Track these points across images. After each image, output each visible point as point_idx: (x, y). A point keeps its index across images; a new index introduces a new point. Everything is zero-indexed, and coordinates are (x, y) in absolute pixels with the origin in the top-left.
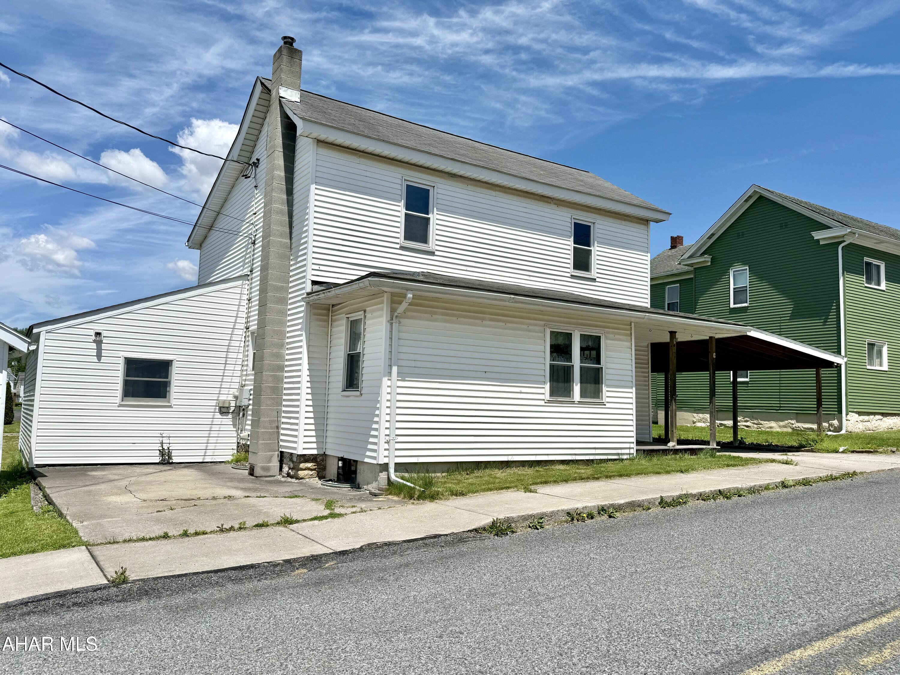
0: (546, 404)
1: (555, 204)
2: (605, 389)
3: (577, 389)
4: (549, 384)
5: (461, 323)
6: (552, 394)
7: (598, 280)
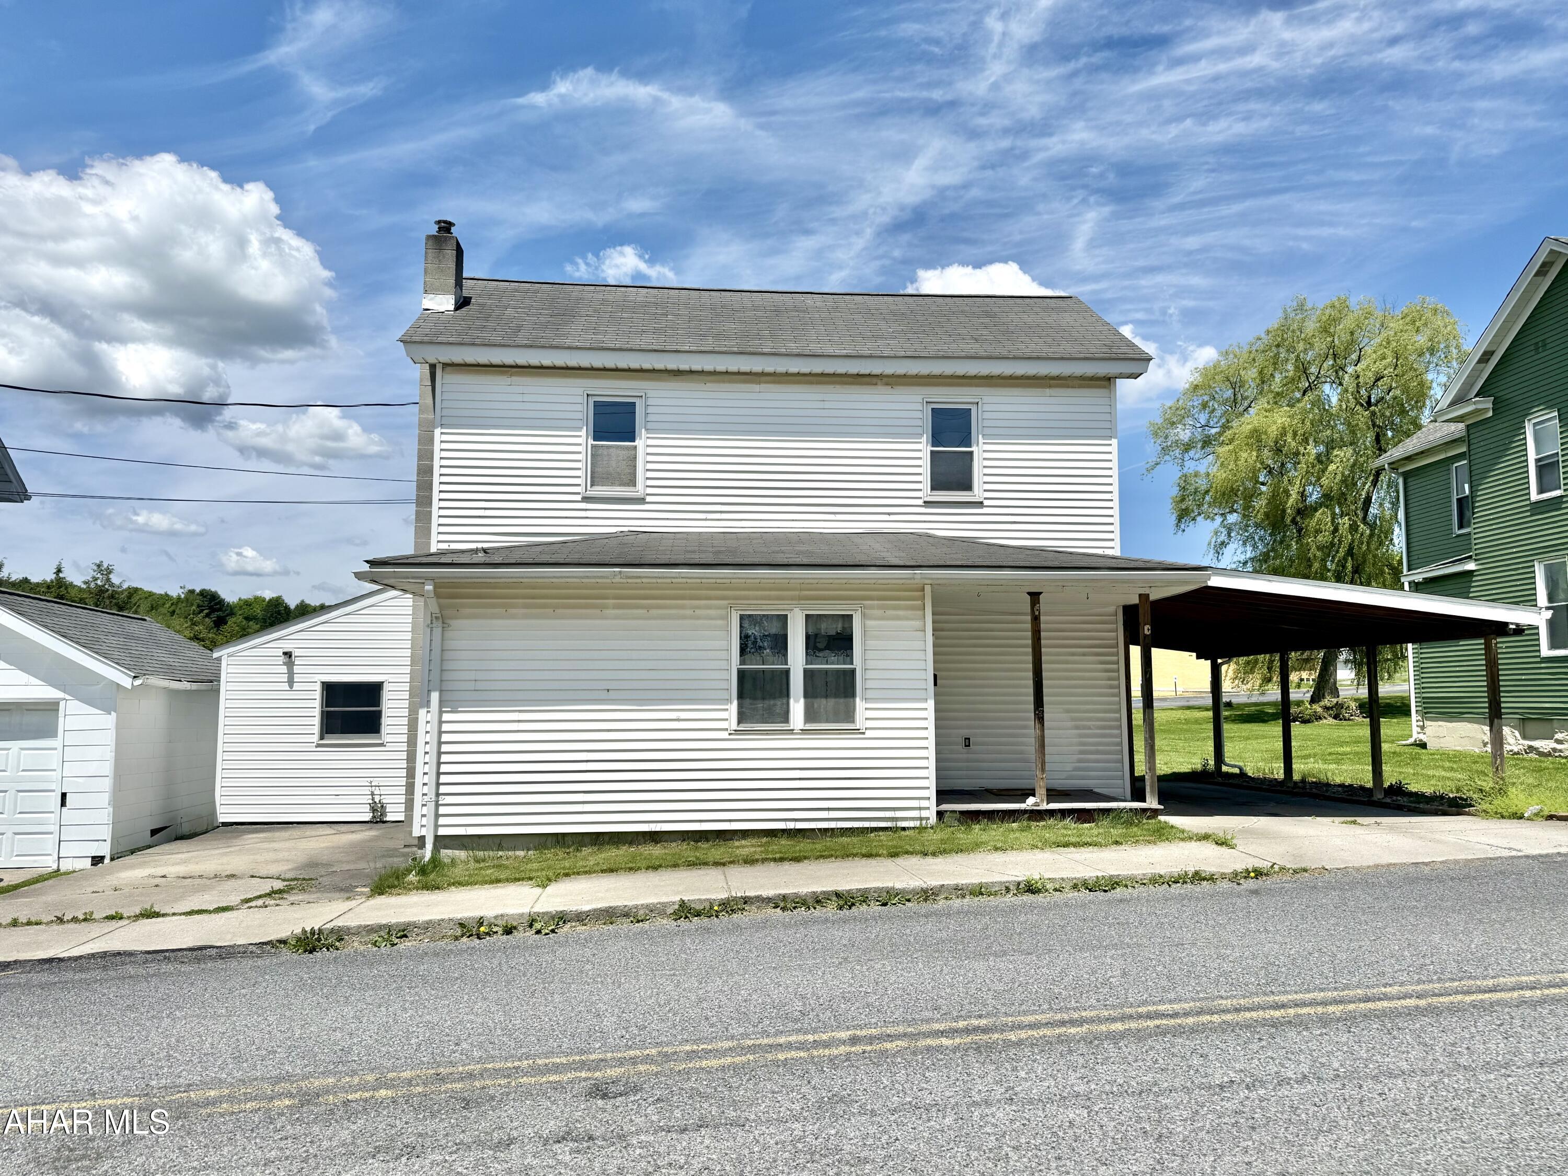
0: (732, 737)
1: (887, 384)
2: (860, 704)
3: (797, 707)
4: (735, 703)
5: (562, 617)
6: (741, 719)
7: (986, 503)
